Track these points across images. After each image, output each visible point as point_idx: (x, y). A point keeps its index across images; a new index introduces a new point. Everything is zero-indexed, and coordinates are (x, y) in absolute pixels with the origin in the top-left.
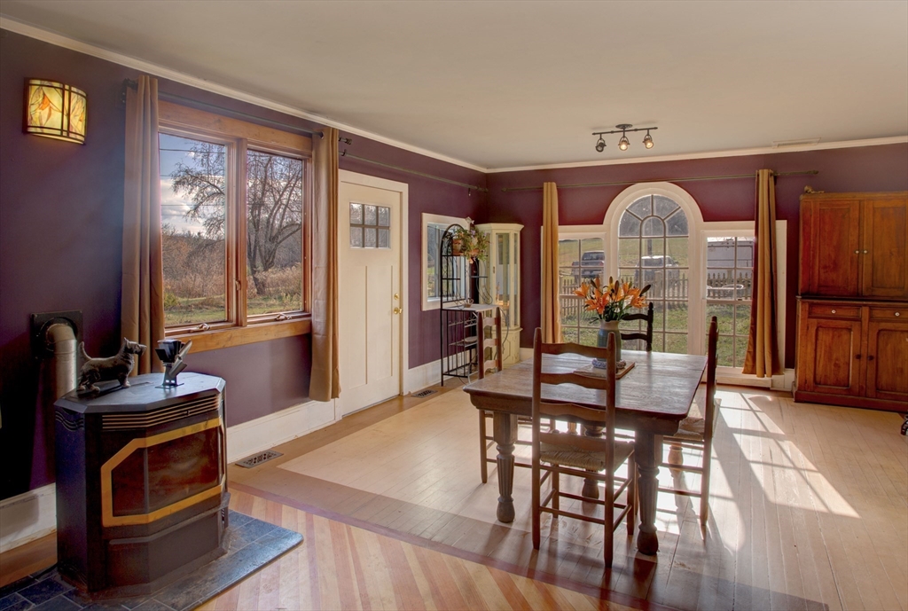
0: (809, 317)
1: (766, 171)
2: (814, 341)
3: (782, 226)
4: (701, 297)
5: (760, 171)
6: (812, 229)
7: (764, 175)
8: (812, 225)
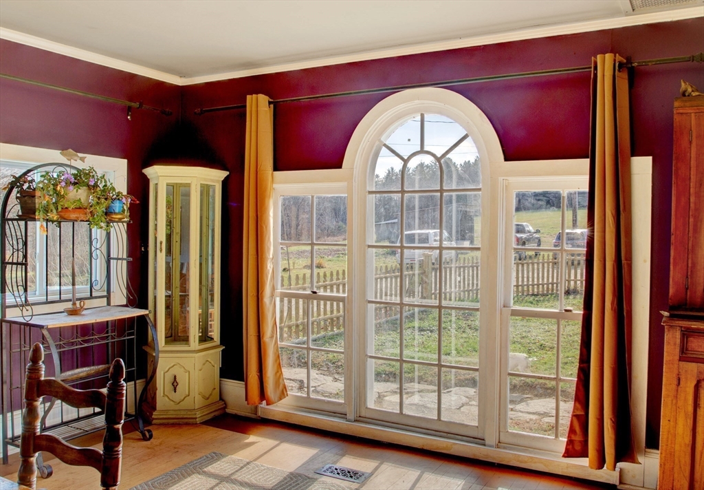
0: (681, 359)
1: (609, 56)
2: (690, 409)
3: (642, 168)
4: (500, 302)
5: (599, 57)
6: (693, 172)
7: (605, 64)
8: (693, 163)
